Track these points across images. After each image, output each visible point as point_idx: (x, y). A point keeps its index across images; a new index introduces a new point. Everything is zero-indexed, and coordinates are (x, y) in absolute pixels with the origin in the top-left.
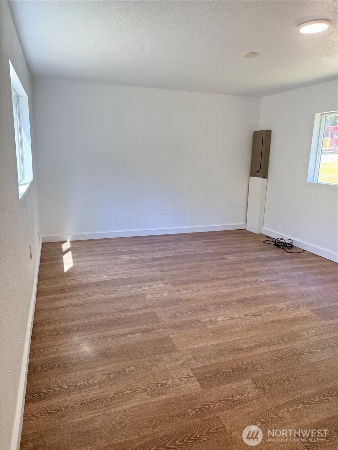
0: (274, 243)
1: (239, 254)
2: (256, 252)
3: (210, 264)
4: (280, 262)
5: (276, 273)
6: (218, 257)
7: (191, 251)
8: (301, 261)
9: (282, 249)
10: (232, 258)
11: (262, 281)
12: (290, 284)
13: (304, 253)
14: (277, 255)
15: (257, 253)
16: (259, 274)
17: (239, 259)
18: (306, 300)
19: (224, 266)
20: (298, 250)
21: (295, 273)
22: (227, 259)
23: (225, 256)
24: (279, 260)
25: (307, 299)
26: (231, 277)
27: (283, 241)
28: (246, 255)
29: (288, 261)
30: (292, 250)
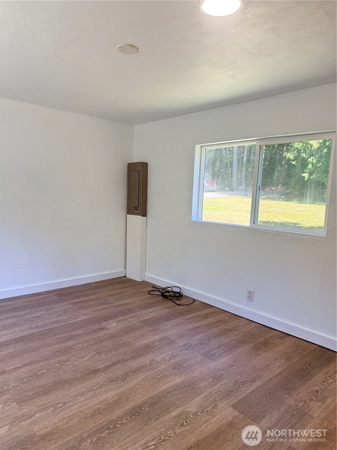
0: (160, 293)
1: (122, 318)
2: (143, 310)
3: (83, 343)
4: (172, 322)
5: (172, 342)
6: (94, 327)
7: (55, 322)
8: (196, 317)
9: (171, 301)
10: (113, 325)
11: (158, 362)
12: (194, 360)
13: (196, 303)
14: (167, 311)
15: (145, 312)
16: (153, 348)
17: (123, 326)
18: (221, 385)
19: (104, 343)
20: (187, 300)
21: (194, 338)
22: (107, 329)
23: (104, 324)
24: (171, 319)
25: (222, 383)
26: (115, 364)
27: (169, 289)
28: (132, 318)
29: (182, 318)
30: (182, 301)
